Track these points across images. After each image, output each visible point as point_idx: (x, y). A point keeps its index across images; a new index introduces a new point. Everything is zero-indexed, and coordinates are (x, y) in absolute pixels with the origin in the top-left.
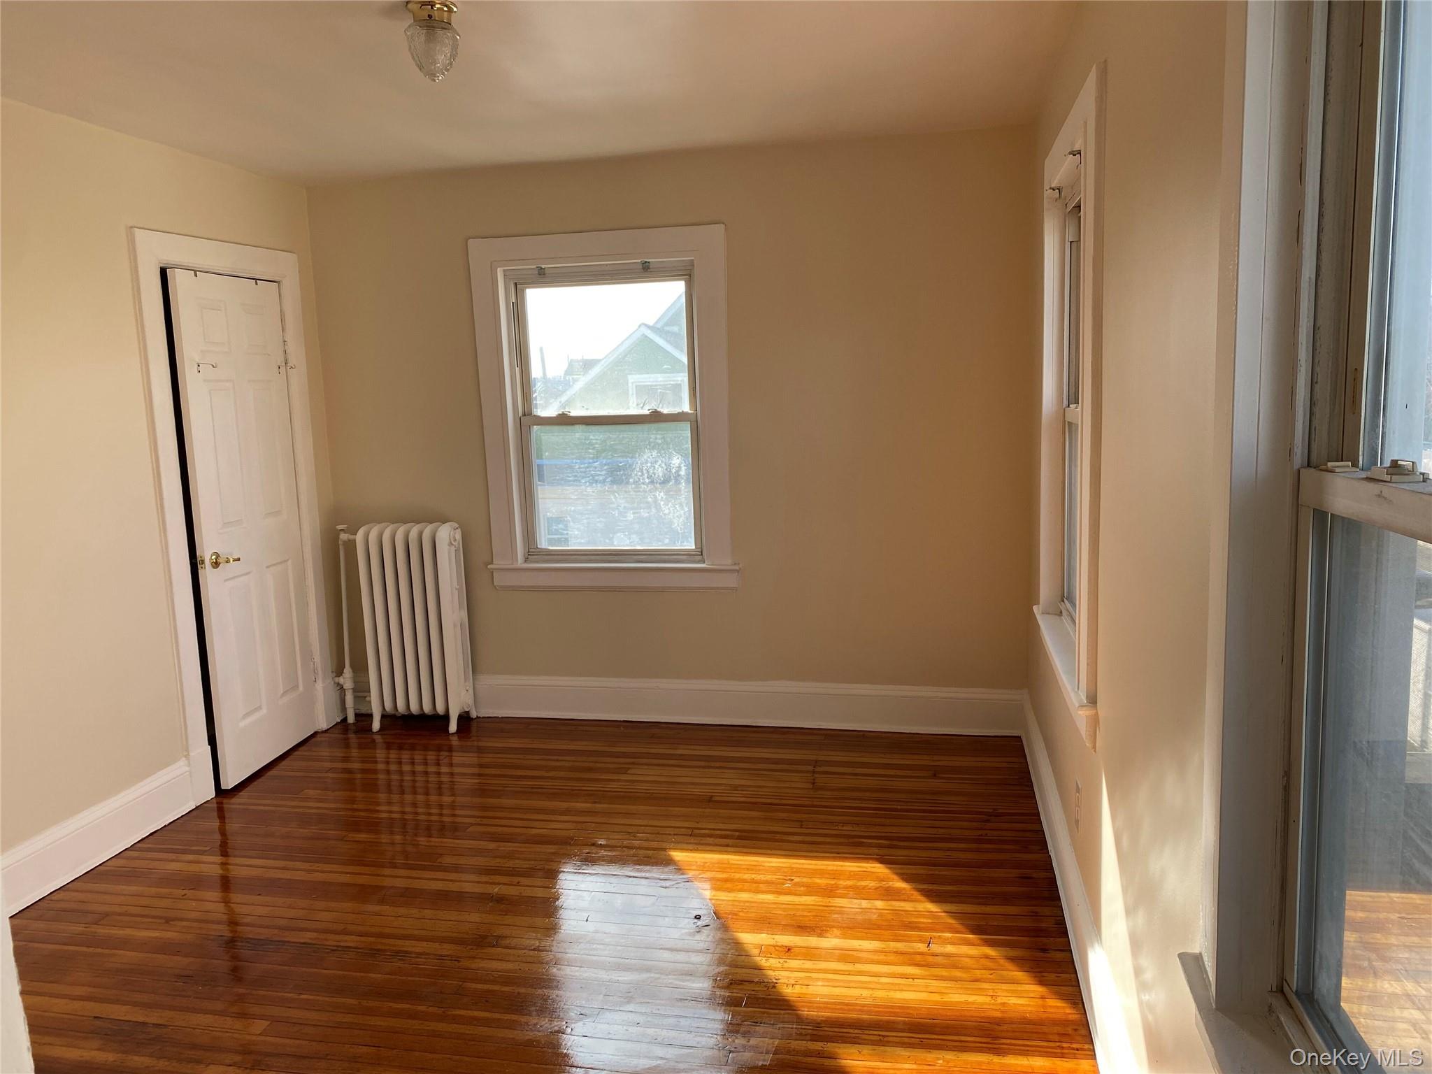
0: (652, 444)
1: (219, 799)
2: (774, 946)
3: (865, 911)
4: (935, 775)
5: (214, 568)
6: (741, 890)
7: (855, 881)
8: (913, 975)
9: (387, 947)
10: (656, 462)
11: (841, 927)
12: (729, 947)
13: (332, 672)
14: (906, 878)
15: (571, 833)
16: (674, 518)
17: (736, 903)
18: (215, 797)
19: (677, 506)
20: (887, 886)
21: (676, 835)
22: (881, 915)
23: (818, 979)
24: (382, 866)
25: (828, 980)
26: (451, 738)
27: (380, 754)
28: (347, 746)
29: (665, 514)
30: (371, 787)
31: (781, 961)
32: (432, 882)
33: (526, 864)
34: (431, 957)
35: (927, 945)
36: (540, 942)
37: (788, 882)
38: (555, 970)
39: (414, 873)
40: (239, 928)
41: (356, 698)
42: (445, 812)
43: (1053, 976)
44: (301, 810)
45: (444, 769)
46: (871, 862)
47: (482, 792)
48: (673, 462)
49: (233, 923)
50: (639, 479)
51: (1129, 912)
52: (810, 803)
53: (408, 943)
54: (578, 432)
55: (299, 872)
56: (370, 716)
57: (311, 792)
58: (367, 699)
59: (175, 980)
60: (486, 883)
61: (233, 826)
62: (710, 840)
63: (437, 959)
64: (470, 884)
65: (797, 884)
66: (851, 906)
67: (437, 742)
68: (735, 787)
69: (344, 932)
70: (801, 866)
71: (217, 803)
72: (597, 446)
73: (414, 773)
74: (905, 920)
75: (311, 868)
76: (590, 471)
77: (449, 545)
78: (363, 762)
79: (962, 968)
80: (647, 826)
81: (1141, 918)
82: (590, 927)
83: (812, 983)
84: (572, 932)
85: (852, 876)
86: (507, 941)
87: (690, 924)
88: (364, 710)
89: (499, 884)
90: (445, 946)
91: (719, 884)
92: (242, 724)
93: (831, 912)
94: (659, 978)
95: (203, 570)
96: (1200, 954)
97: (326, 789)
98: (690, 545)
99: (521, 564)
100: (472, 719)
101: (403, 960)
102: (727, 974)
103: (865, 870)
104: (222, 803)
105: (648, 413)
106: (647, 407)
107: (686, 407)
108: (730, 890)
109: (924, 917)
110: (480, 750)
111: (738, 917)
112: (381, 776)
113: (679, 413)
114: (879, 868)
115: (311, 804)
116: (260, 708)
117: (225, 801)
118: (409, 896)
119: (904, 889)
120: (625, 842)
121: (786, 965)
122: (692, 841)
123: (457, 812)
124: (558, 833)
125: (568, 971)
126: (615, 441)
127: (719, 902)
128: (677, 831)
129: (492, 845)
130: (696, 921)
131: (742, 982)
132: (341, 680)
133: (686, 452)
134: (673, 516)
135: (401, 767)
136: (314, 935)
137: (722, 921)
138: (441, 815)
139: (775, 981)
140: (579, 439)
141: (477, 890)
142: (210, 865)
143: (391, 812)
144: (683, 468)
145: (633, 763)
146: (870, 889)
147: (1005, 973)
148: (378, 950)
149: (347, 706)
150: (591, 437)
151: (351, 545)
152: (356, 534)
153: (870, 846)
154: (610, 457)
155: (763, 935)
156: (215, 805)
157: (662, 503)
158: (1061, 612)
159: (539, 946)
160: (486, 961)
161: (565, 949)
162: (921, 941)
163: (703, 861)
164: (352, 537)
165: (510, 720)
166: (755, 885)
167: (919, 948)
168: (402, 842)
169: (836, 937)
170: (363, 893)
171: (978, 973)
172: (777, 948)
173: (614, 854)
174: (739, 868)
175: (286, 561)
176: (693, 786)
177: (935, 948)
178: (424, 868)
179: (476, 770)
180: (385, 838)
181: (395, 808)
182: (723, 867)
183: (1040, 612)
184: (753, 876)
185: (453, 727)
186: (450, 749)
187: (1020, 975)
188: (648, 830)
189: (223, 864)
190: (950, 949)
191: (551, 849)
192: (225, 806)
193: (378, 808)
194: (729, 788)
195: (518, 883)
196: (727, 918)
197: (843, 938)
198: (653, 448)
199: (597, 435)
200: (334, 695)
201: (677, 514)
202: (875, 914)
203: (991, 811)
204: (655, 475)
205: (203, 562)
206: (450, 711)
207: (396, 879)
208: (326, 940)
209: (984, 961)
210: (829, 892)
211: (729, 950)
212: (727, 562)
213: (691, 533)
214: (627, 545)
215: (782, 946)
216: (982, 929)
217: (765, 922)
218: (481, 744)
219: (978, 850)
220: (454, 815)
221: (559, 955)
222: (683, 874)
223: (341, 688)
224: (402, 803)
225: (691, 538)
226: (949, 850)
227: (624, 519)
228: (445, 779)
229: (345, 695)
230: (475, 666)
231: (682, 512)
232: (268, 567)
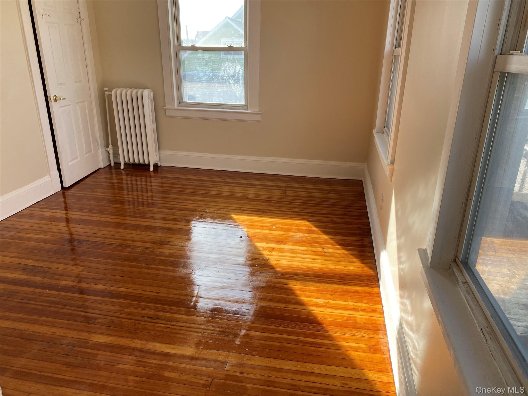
0: (229, 60)
1: (63, 191)
2: (268, 248)
3: (301, 237)
4: (329, 193)
5: (55, 101)
6: (257, 229)
7: (298, 227)
8: (317, 258)
9: (127, 244)
10: (230, 68)
11: (292, 242)
12: (252, 247)
13: (105, 146)
14: (317, 227)
15: (196, 208)
16: (237, 91)
17: (255, 233)
18: (62, 190)
19: (238, 87)
20: (310, 229)
21: (234, 209)
22: (307, 238)
23: (283, 259)
24: (125, 216)
25: (287, 259)
26: (151, 173)
27: (124, 177)
28: (112, 174)
29: (233, 90)
30: (121, 189)
31: (270, 252)
32: (143, 222)
33: (179, 218)
34: (143, 247)
35: (322, 249)
36: (183, 244)
37: (274, 226)
38: (189, 253)
39: (137, 219)
40: (73, 236)
41: (114, 157)
42: (149, 198)
43: (367, 261)
44: (94, 196)
45: (148, 184)
46: (304, 221)
47: (163, 192)
48: (237, 68)
49: (71, 234)
50: (223, 74)
51: (398, 238)
52: (283, 200)
53: (134, 243)
54: (200, 54)
55: (95, 217)
56: (120, 164)
57: (99, 190)
58: (118, 157)
59: (49, 252)
60: (164, 223)
61: (68, 201)
62: (247, 212)
63: (146, 248)
64: (159, 224)
65: (277, 227)
66: (297, 235)
67: (146, 174)
68: (256, 194)
69: (111, 238)
70: (279, 221)
71: (62, 192)
72: (207, 60)
73: (137, 184)
74: (315, 240)
75: (98, 216)
76: (204, 70)
77: (148, 98)
78: (117, 180)
79: (335, 257)
80: (223, 206)
81: (403, 239)
82: (202, 239)
83: (281, 260)
84: (196, 241)
85: (297, 225)
86: (171, 243)
87: (238, 239)
88: (117, 161)
89: (169, 224)
90: (149, 244)
91: (249, 227)
92: (70, 164)
93: (289, 237)
94: (227, 257)
95: (51, 102)
96: (426, 249)
97: (104, 189)
98: (243, 103)
99: (176, 107)
100: (159, 166)
101: (133, 248)
102: (251, 256)
103: (302, 223)
104: (64, 192)
105: (227, 46)
106: (227, 44)
107: (243, 45)
108: (253, 229)
109: (322, 239)
110: (162, 178)
111: (256, 238)
112: (125, 185)
113: (240, 47)
114: (307, 223)
115: (99, 194)
116: (77, 158)
117: (65, 192)
118: (135, 227)
119: (316, 230)
120: (216, 211)
121: (272, 254)
122: (240, 212)
123: (154, 199)
124: (191, 207)
125: (194, 253)
126: (214, 58)
127: (249, 232)
128: (234, 208)
129: (166, 211)
130: (240, 238)
131: (256, 259)
132: (108, 149)
133: (242, 64)
134: (236, 90)
135: (132, 182)
136: (100, 239)
137: (250, 238)
138: (147, 199)
139: (268, 259)
140: (199, 56)
141: (161, 226)
142: (61, 214)
143: (129, 198)
144: (241, 71)
145: (219, 185)
146: (303, 230)
147: (350, 259)
148: (123, 245)
149: (111, 159)
150: (204, 56)
151: (110, 96)
152: (112, 92)
153: (304, 215)
154: (212, 65)
155: (264, 244)
156: (62, 193)
157: (232, 85)
158: (383, 132)
159: (183, 245)
160: (163, 250)
161: (193, 246)
162: (320, 248)
163: (244, 218)
164: (110, 93)
165: (172, 167)
166: (262, 227)
167: (320, 250)
168: (133, 208)
169: (290, 245)
170: (118, 225)
171: (340, 259)
172: (269, 248)
173: (211, 215)
174: (256, 221)
175: (84, 101)
176: (241, 194)
177: (325, 250)
178: (141, 218)
179: (160, 185)
180: (127, 207)
181: (130, 197)
182: (250, 221)
183: (375, 132)
184: (262, 224)
185: (151, 169)
186: (151, 177)
187: (355, 260)
188: (224, 207)
189: (66, 213)
190: (331, 250)
191: (188, 213)
192: (65, 193)
193: (123, 196)
194: (254, 194)
195: (176, 223)
196: (252, 238)
197: (293, 246)
198: (229, 62)
199: (207, 55)
200: (106, 155)
201: (238, 90)
202: (304, 238)
203: (349, 205)
204: (230, 73)
205: (50, 99)
206: (150, 163)
207: (131, 221)
208: (104, 241)
209: (343, 255)
210: (288, 230)
211: (252, 248)
212: (257, 110)
213: (243, 98)
214: (218, 102)
215: (271, 248)
216: (342, 244)
217: (265, 239)
218: (162, 175)
219: (343, 218)
220: (152, 200)
221: (191, 248)
222: (236, 223)
223: (108, 153)
224: (133, 195)
225: (243, 100)
226: (333, 218)
227: (217, 91)
228: (149, 187)
229: (110, 155)
230: (159, 146)
231: (240, 89)
232: (77, 103)
